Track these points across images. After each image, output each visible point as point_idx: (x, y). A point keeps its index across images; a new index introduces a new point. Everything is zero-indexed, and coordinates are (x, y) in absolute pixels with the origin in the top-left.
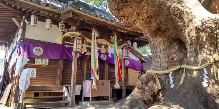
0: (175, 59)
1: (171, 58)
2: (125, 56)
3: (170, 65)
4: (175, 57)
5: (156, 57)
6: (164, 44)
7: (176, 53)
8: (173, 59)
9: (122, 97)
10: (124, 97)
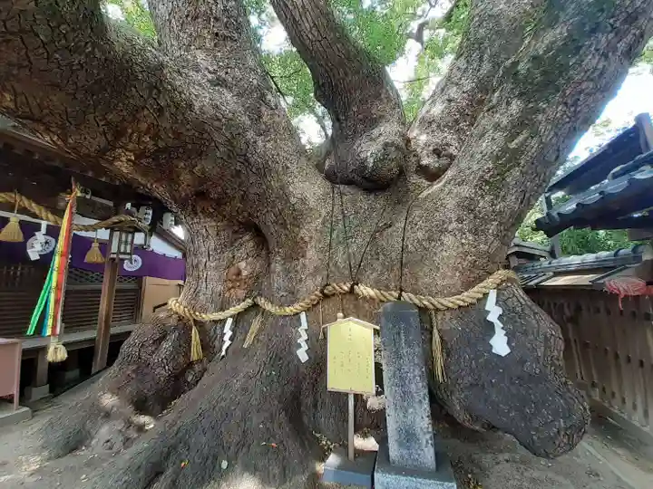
0: (245, 273)
1: (233, 270)
2: (116, 251)
3: (232, 287)
4: (245, 270)
5: (197, 265)
6: (217, 234)
7: (247, 258)
8: (239, 273)
9: (93, 372)
10: (97, 373)
